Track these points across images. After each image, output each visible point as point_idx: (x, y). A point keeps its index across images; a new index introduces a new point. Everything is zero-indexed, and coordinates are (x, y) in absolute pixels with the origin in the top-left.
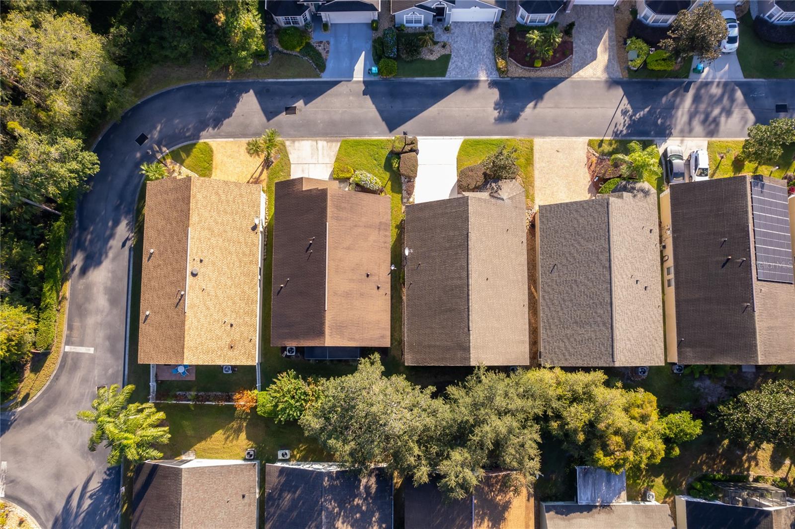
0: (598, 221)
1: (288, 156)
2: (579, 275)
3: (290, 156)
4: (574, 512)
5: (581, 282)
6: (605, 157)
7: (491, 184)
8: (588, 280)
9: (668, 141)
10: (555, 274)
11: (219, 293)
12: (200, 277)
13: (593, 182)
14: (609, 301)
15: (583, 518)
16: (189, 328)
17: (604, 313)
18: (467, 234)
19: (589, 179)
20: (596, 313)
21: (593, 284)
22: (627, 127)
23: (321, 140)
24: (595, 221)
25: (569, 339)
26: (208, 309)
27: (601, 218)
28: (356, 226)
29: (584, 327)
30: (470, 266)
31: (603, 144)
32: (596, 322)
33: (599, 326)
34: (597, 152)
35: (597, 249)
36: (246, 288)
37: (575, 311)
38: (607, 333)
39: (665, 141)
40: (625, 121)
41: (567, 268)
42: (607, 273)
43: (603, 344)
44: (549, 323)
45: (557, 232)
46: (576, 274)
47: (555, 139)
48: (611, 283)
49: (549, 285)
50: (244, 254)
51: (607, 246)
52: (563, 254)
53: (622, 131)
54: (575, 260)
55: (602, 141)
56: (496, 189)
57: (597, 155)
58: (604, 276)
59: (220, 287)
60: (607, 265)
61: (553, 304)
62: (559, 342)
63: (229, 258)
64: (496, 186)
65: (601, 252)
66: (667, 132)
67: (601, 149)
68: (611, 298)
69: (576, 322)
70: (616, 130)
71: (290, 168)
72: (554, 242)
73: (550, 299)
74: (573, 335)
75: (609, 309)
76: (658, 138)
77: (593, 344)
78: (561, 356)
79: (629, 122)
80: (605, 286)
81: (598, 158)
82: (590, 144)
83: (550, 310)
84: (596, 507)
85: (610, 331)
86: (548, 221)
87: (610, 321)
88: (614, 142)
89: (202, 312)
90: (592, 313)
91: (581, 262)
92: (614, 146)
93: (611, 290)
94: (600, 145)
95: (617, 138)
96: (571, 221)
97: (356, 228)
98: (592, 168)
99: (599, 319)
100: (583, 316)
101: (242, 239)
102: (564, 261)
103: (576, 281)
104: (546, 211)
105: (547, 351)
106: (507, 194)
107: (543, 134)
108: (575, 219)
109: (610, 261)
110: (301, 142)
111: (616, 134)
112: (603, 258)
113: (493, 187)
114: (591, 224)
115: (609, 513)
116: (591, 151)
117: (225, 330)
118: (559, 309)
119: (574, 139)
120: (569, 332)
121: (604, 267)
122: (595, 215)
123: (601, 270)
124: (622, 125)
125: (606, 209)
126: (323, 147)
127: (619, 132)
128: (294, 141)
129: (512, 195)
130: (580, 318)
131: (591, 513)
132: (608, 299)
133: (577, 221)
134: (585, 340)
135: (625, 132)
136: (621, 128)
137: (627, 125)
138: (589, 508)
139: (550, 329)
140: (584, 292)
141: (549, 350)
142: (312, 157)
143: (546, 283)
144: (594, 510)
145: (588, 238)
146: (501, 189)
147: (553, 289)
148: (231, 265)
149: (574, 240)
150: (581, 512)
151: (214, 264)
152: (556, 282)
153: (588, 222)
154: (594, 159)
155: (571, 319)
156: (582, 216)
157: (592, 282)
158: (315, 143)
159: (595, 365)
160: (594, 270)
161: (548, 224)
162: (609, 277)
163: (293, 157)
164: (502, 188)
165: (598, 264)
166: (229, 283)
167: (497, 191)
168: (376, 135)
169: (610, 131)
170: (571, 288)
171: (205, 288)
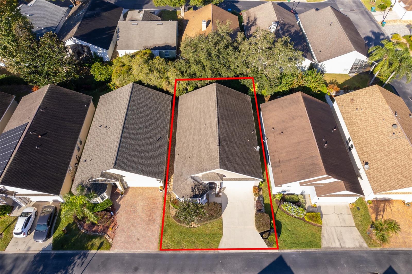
0: (124, 156)
1: (361, 233)
2: (144, 130)
3: (359, 233)
4: (162, 47)
5: (143, 126)
6: (100, 234)
7: (199, 193)
8: (139, 125)
9: (41, 249)
10: (158, 135)
11: (372, 122)
12: (390, 125)
13: (114, 213)
14: (129, 111)
15: (159, 44)
16: (382, 100)
17: (133, 107)
18: (219, 145)
19: (117, 215)
20: (137, 108)
21: (136, 123)
22: (73, 262)
23: (338, 248)
24: (127, 156)
25: (155, 102)
26: (376, 112)
27: (122, 157)
28: (298, 158)
29: (146, 104)
30: (217, 127)
31: (98, 245)
32: (139, 104)
33: (138, 102)
34: (106, 238)
35: (129, 140)
36: (356, 129)
37: (150, 114)
38: (133, 97)
39: (44, 250)
40: (73, 268)
41: (150, 136)
42: (126, 125)
43: (137, 93)
44: (166, 113)
45: (153, 159)
46: (145, 131)
47: (139, 251)
48: (125, 119)
49: (163, 131)
50: (366, 147)
51: (122, 139)
52: (151, 145)
53: (79, 258)
54: (144, 139)
55: (99, 248)
56: (196, 188)
57: (106, 236)
58: (128, 124)
59: (374, 125)
60: (125, 129)
61: (162, 121)
62: (161, 103)
63: (375, 141)
64: (196, 192)
65: (127, 137)
66: (38, 259)
67: (102, 241)
68: (127, 112)
69: (150, 108)
70: (84, 259)
71: (355, 223)
72: (156, 154)
73: (163, 124)
74: (152, 103)
75: (129, 107)
76: (49, 252)
77: (142, 96)
78: (161, 96)
79: (69, 267)
80: (129, 119)
81: (106, 233)
82: (110, 246)
83: (164, 119)
84: (151, 49)
85: (132, 98)
86: (159, 168)
87: (131, 102)
88: (89, 247)
89: (379, 109)
90: (140, 109)
91: (141, 136)
92: (90, 243)
93: (126, 116)
94: (102, 244)
95: (85, 251)
96: (142, 162)
97: (297, 156)
98: (113, 224)
99: (137, 105)
100: (146, 110)
101: (372, 155)
102: (151, 140)
103: (146, 128)
104: (159, 175)
105: (168, 101)
106: (188, 183)
107: (148, 256)
108: (139, 163)
109: (123, 131)
110: (355, 246)
111: (85, 255)
112: (126, 134)
113: (198, 190)
114: (130, 156)
115: (146, 46)
116: (111, 240)
117: (360, 106)
118: (159, 118)
119: (122, 251)
120: (155, 105)
121: (127, 129)
122: (125, 160)
123: (129, 128)
124: (76, 265)
125: (117, 161)
126: (335, 242)
127: (82, 257)
128: (361, 247)
129: (184, 183)
130: (147, 109)
131: (155, 46)
132: (129, 112)
133: (138, 160)
134: (146, 99)
135: (77, 257)
136: (79, 261)
137: (72, 264)
138: (155, 48)
139: (165, 110)
140: (142, 120)
141: (167, 101)
142: (341, 233)
143: (164, 133)
144: (153, 47)
145: (133, 148)
146: (192, 188)
147: (161, 128)
148: (372, 138)
149: (143, 150)
150: (159, 47)
151: (384, 135)
152: (158, 131)
153: (132, 158)
154: (110, 231)
155: (152, 111)
156: (135, 163)
157: (136, 124)
158: (343, 245)
159: (143, 87)
160: (134, 129)
161: (159, 166)
162: (126, 122)
163: (357, 233)
164: (191, 190)
165: (131, 132)
166: (369, 129)
167: (195, 186)
168: (293, 253)
169: (89, 258)
170: (149, 125)
171: (383, 121)
